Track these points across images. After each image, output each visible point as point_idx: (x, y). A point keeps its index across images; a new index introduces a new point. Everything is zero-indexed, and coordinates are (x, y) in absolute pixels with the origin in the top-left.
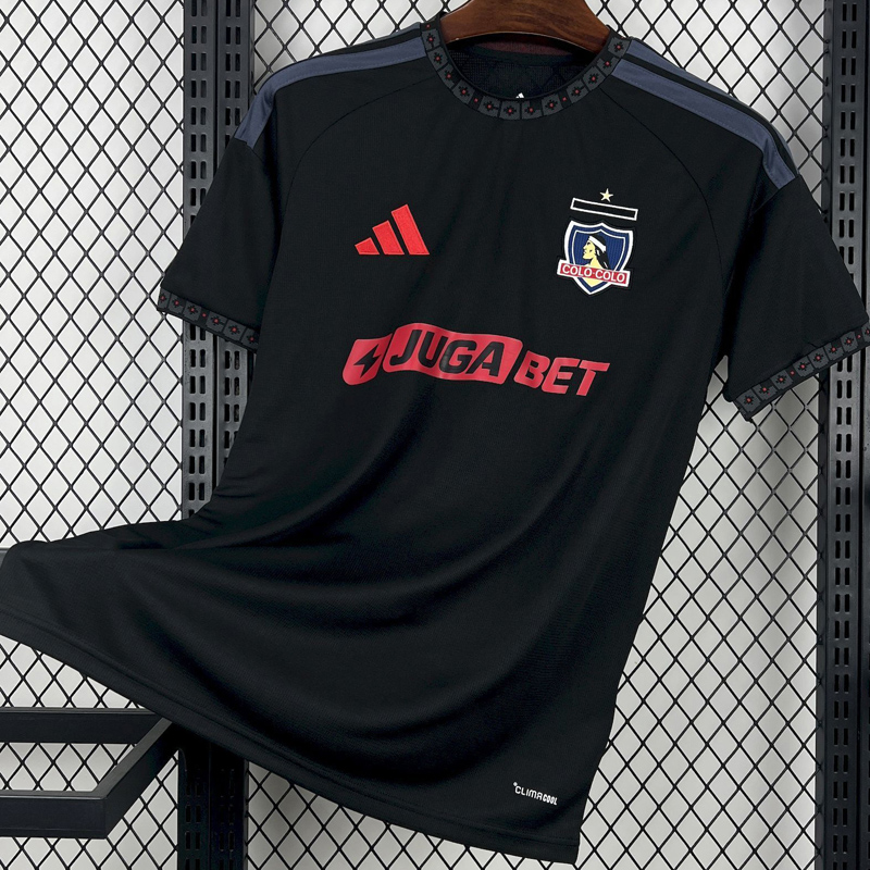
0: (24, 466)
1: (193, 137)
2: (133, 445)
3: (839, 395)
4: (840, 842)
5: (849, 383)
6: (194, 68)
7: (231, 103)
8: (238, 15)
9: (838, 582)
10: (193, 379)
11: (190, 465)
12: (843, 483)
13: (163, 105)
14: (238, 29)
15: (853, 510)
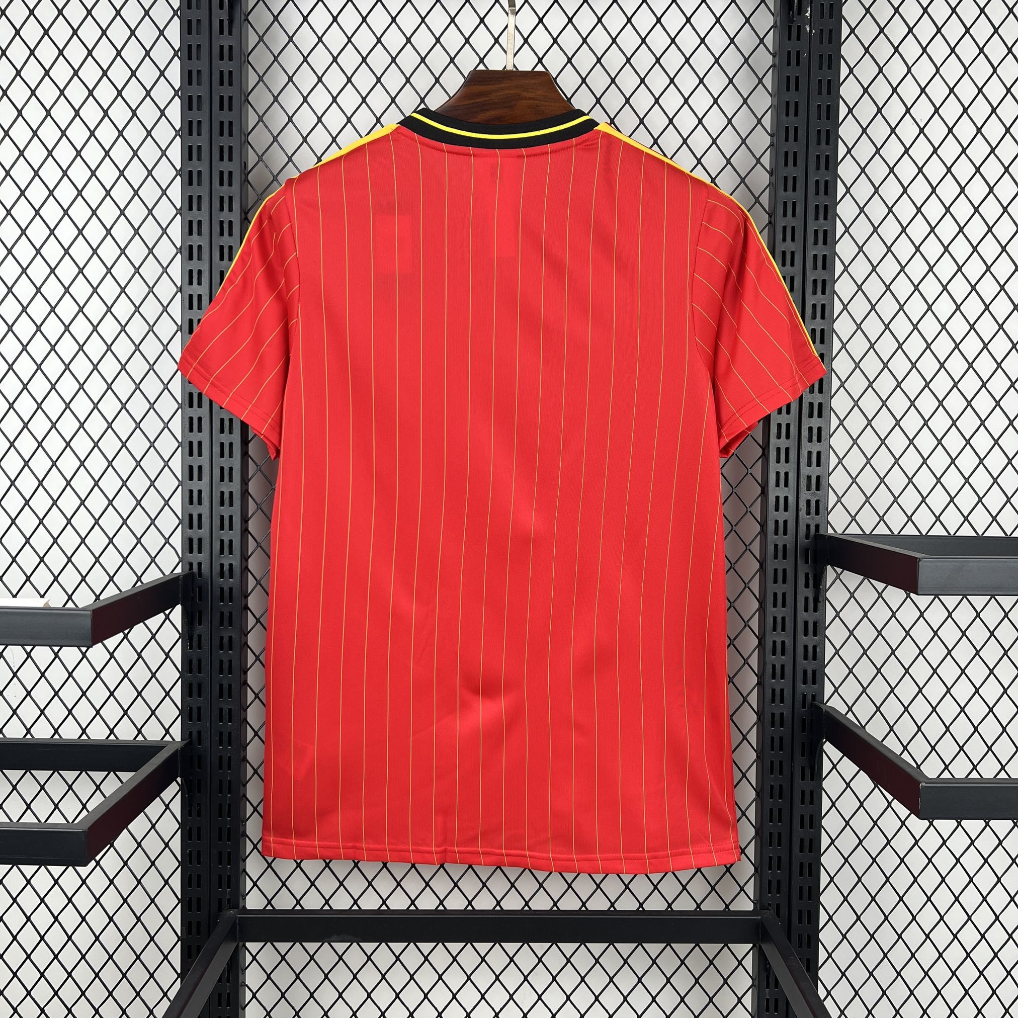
0: (41, 522)
1: (191, 222)
2: (139, 503)
3: (778, 461)
4: (775, 863)
5: (787, 450)
6: (190, 159)
7: (225, 191)
8: (230, 109)
9: (775, 629)
10: (191, 443)
11: (189, 521)
12: (781, 540)
13: (164, 192)
14: (231, 123)
15: (788, 564)
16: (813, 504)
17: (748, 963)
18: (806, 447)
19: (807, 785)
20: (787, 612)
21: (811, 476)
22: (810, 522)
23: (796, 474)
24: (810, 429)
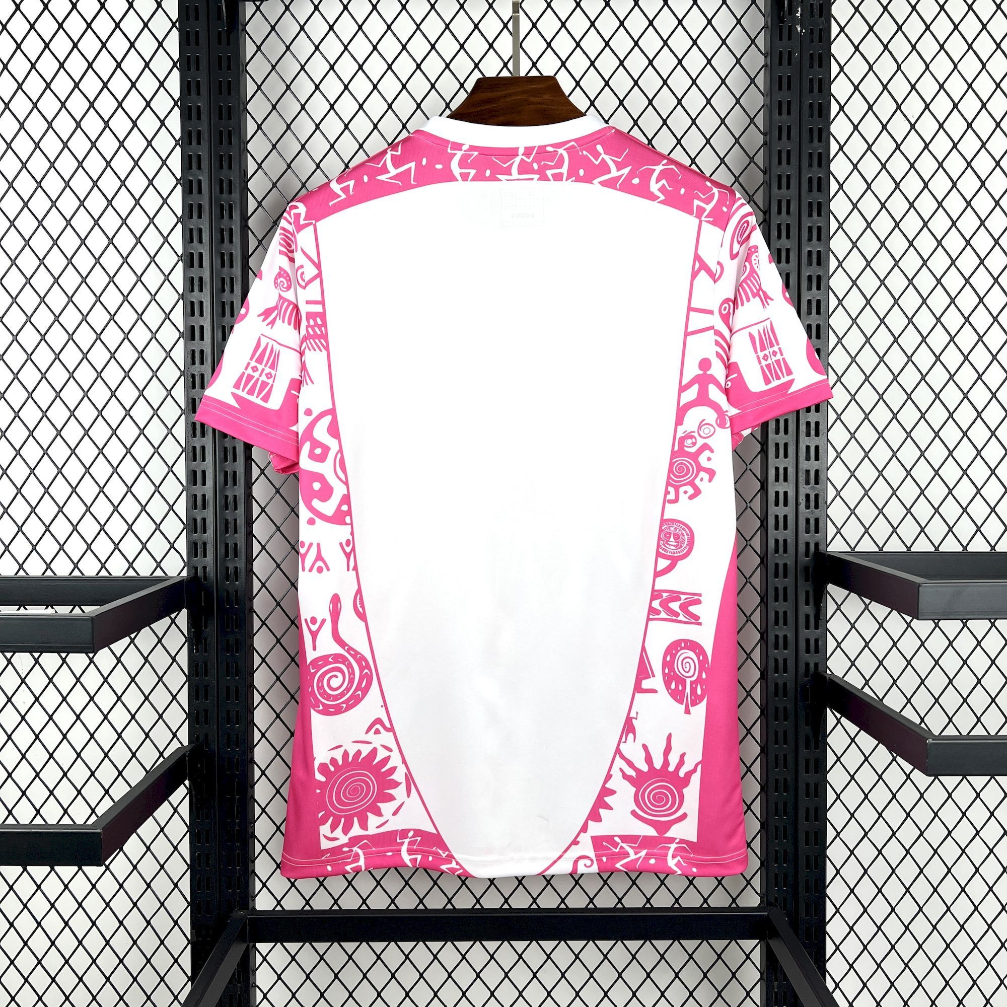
16: (812, 498)
17: (756, 956)
18: (804, 441)
19: (811, 778)
20: (788, 606)
21: (809, 470)
22: (810, 517)
23: (795, 469)
24: (808, 424)
